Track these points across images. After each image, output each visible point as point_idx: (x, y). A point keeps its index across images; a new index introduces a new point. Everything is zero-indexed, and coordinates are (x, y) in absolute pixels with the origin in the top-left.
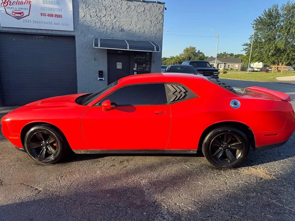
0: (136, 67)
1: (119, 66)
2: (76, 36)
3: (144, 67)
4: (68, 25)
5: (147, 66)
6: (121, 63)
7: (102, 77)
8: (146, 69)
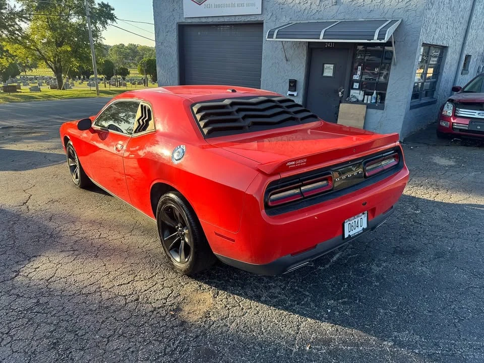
0: (359, 73)
1: (329, 71)
2: (264, 21)
3: (376, 72)
4: (254, 5)
5: (382, 72)
6: (333, 65)
7: (295, 91)
8: (379, 78)
